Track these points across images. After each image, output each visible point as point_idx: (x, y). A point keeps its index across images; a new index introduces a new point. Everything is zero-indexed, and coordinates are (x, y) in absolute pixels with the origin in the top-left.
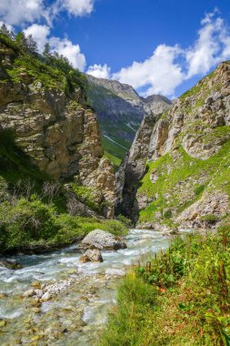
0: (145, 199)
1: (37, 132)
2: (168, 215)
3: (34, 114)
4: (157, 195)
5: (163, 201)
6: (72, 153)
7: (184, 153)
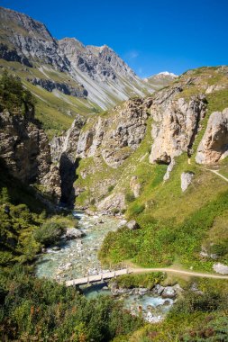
0: (78, 189)
1: (10, 151)
2: (93, 202)
3: (6, 137)
4: (86, 188)
5: (90, 193)
6: (32, 162)
7: (103, 161)
